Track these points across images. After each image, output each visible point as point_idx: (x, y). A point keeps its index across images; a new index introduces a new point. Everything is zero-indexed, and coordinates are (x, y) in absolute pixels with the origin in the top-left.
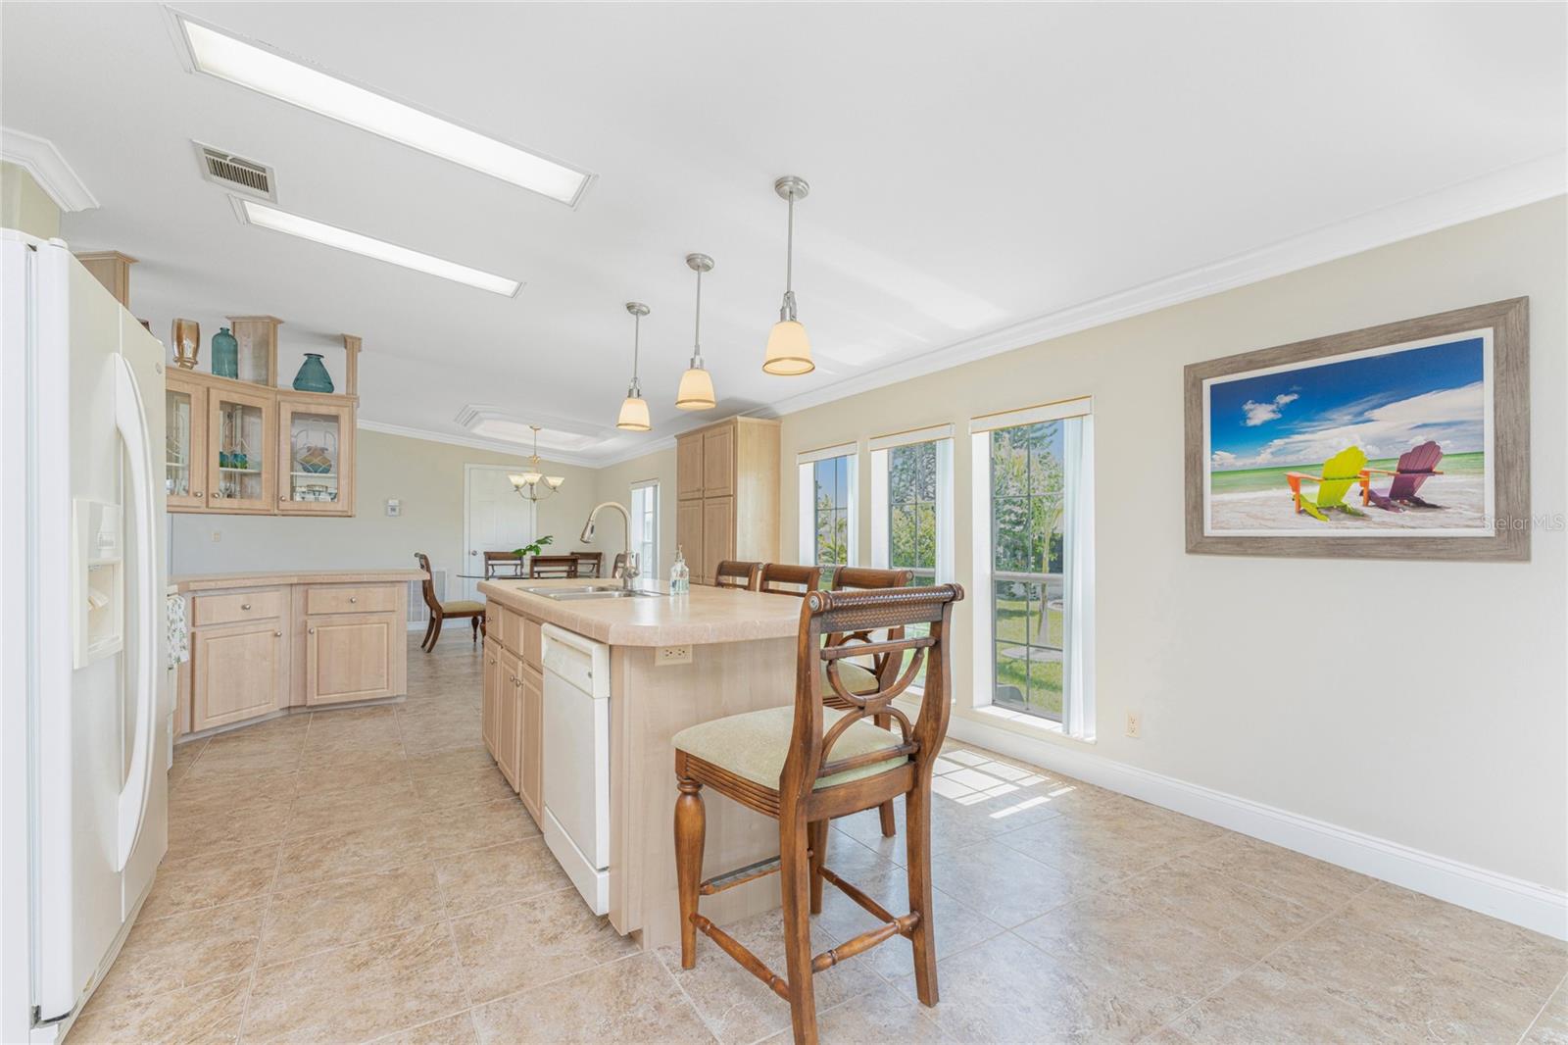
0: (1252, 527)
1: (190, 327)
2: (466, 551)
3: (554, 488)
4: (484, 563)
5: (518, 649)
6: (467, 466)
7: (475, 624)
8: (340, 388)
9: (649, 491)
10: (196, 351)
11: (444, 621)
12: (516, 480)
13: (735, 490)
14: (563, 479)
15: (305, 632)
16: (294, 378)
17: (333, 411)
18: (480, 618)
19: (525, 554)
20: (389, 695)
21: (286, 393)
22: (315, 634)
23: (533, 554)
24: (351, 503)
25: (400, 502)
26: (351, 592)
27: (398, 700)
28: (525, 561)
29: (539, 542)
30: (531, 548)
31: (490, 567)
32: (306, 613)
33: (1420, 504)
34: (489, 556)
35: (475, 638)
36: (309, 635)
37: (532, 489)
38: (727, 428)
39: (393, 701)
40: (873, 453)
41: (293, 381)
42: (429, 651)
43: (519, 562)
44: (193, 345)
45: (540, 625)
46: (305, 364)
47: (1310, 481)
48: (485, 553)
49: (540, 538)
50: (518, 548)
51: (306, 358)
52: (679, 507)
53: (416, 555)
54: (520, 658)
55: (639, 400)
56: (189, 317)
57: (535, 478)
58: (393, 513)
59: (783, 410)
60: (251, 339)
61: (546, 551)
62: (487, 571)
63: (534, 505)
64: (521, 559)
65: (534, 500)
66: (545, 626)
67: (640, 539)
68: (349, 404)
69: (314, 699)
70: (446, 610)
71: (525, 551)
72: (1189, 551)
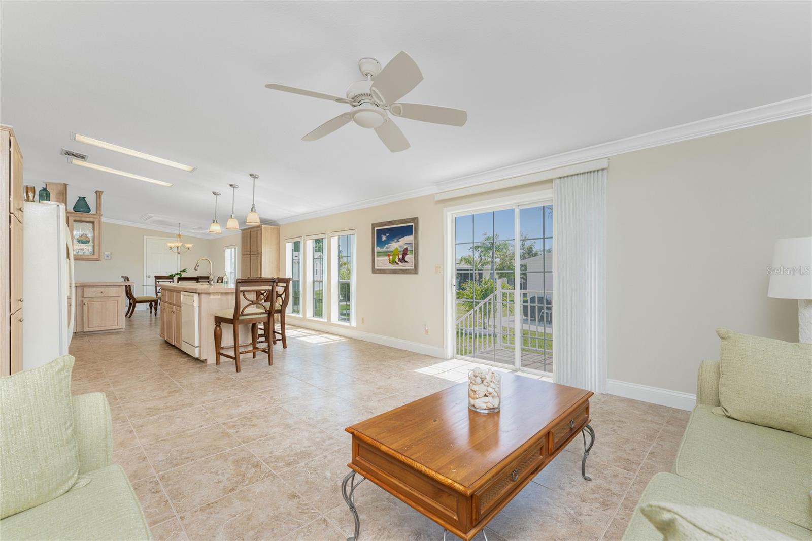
0: (382, 267)
1: (31, 188)
2: (145, 276)
3: (189, 248)
4: (154, 281)
5: (173, 301)
6: (145, 237)
7: (151, 306)
8: (93, 211)
9: (233, 250)
10: (34, 197)
11: (136, 304)
12: (170, 245)
13: (261, 252)
14: (192, 245)
15: (83, 304)
16: (73, 206)
17: (92, 220)
18: (153, 303)
19: (174, 276)
20: (118, 328)
21: (71, 213)
22: (87, 305)
23: (179, 276)
24: (100, 255)
25: (111, 254)
26: (102, 289)
27: (121, 330)
28: (174, 279)
29: (181, 271)
30: (177, 274)
31: (157, 283)
32: (83, 297)
33: (406, 262)
34: (157, 277)
35: (151, 312)
36: (84, 306)
37: (178, 249)
38: (258, 229)
39: (119, 330)
40: (307, 241)
41: (72, 207)
42: (130, 317)
43: (172, 280)
44: (33, 195)
45: (180, 293)
46: (78, 201)
47: (391, 255)
48: (155, 276)
49: (181, 270)
50: (172, 274)
51: (78, 198)
52: (242, 258)
53: (122, 277)
54: (174, 305)
55: (216, 224)
56: (30, 185)
57: (180, 244)
58: (107, 258)
59: (280, 223)
60: (55, 191)
61: (184, 275)
62: (156, 284)
63: (179, 256)
64: (172, 279)
65: (179, 253)
66: (182, 292)
67: (230, 271)
68: (99, 217)
69: (86, 329)
70: (137, 300)
71: (175, 275)
72: (373, 273)
